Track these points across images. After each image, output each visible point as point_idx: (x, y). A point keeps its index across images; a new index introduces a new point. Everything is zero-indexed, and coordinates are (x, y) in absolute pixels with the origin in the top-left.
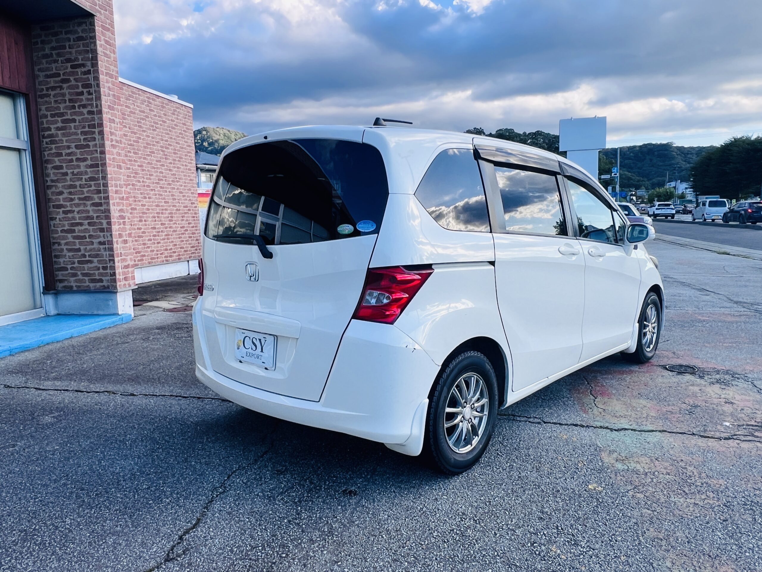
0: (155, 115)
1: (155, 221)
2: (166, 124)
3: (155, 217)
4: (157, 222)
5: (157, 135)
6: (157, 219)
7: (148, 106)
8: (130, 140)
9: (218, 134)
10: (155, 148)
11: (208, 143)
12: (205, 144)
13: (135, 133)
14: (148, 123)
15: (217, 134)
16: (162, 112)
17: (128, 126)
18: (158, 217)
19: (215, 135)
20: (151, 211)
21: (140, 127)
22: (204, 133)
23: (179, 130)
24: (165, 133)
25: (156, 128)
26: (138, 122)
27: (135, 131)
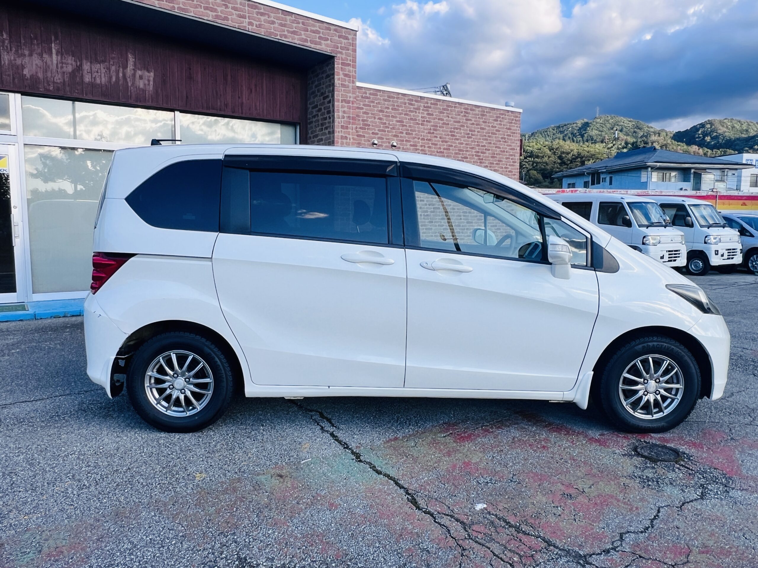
0: (473, 124)
1: (461, 219)
2: (485, 131)
3: (460, 216)
4: (462, 220)
5: (472, 142)
6: (462, 218)
7: (465, 116)
8: (440, 148)
9: (725, 126)
10: (468, 153)
11: (711, 137)
12: (708, 139)
13: (446, 142)
14: (462, 131)
15: (723, 126)
16: (481, 120)
17: (439, 136)
18: (464, 216)
19: (721, 128)
20: (456, 210)
21: (453, 136)
22: (708, 126)
23: (501, 135)
24: (483, 139)
25: (472, 135)
26: (451, 132)
27: (447, 140)
